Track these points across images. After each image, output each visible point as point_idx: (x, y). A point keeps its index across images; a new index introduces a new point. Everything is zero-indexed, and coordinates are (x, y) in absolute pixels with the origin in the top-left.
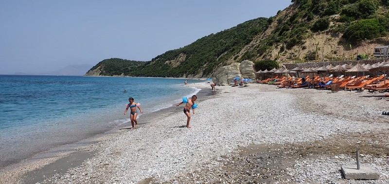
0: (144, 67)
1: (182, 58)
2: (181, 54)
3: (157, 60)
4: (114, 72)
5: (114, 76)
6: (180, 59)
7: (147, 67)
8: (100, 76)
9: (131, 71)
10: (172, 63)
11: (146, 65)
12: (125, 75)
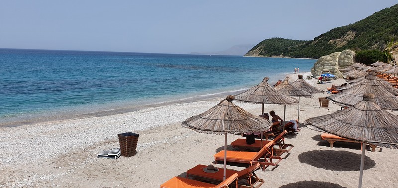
0: (304, 47)
1: (351, 36)
2: (350, 32)
3: (320, 39)
4: (273, 52)
5: (273, 56)
6: (347, 38)
7: (309, 46)
8: (259, 56)
9: (290, 51)
10: (337, 42)
11: (307, 45)
12: (284, 55)
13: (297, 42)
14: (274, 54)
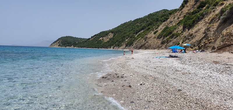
2: (110, 34)
3: (94, 37)
8: (59, 47)
9: (78, 44)
10: (104, 39)
12: (74, 46)
13: (81, 39)
14: (68, 46)
